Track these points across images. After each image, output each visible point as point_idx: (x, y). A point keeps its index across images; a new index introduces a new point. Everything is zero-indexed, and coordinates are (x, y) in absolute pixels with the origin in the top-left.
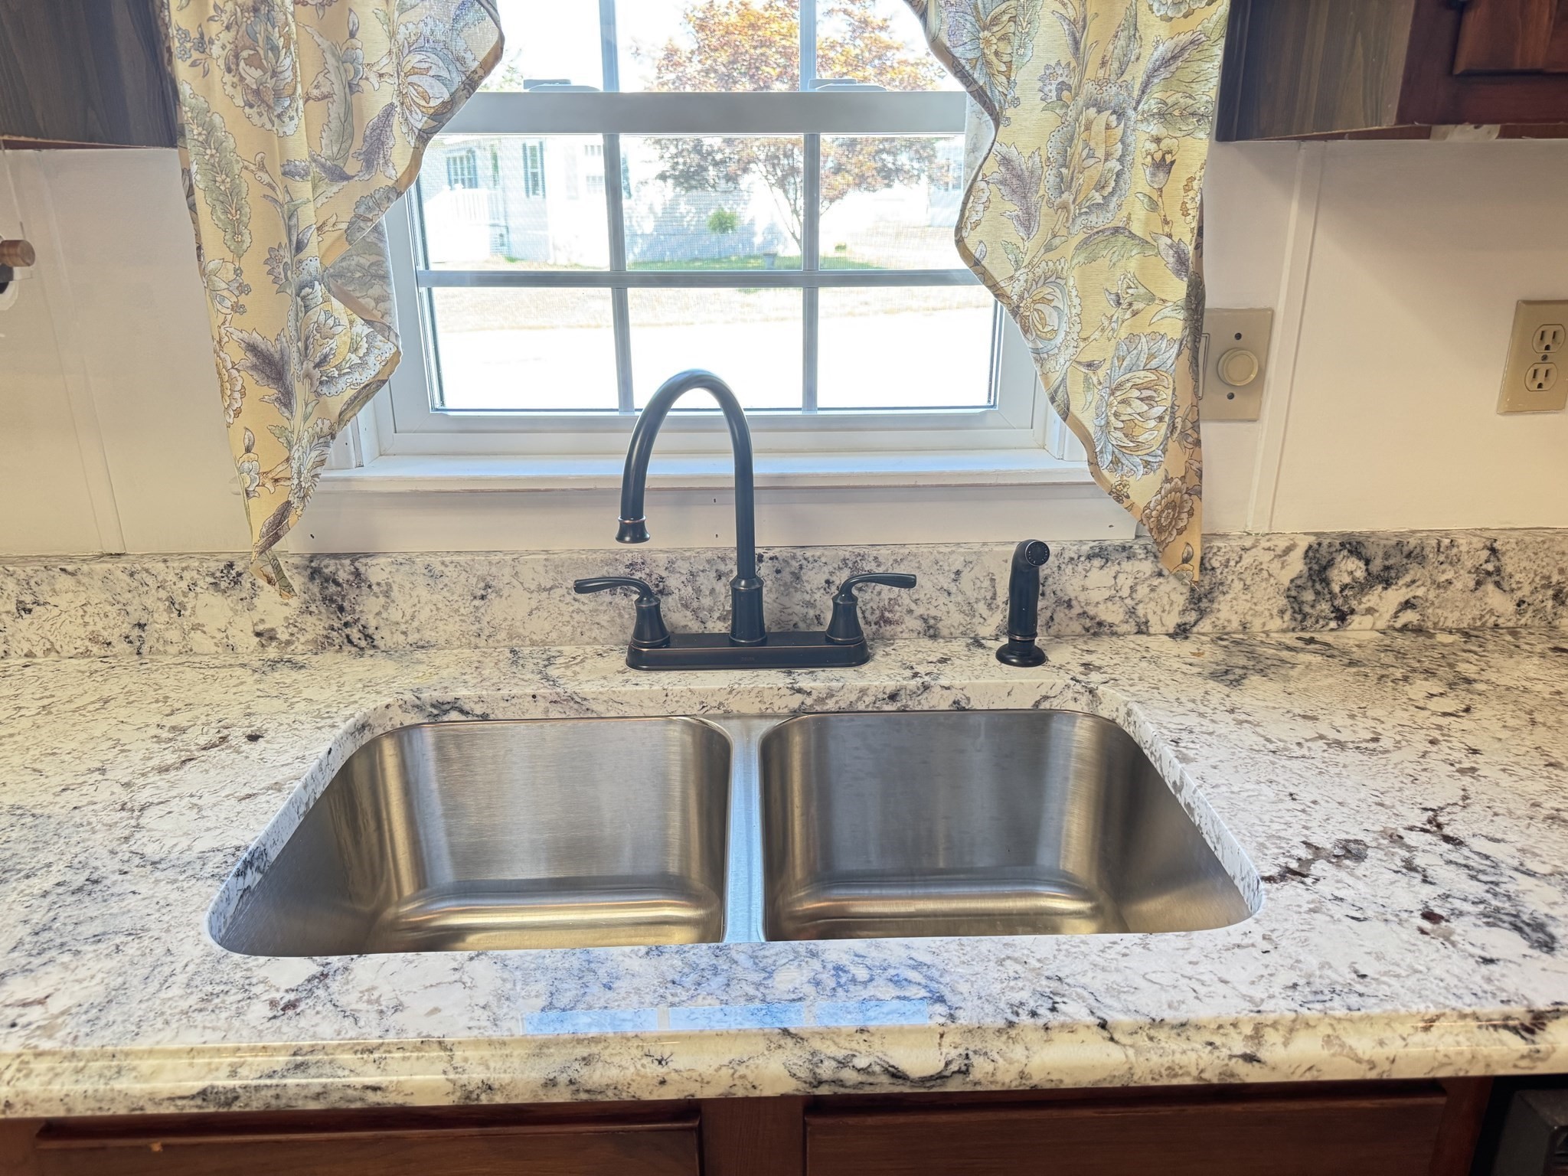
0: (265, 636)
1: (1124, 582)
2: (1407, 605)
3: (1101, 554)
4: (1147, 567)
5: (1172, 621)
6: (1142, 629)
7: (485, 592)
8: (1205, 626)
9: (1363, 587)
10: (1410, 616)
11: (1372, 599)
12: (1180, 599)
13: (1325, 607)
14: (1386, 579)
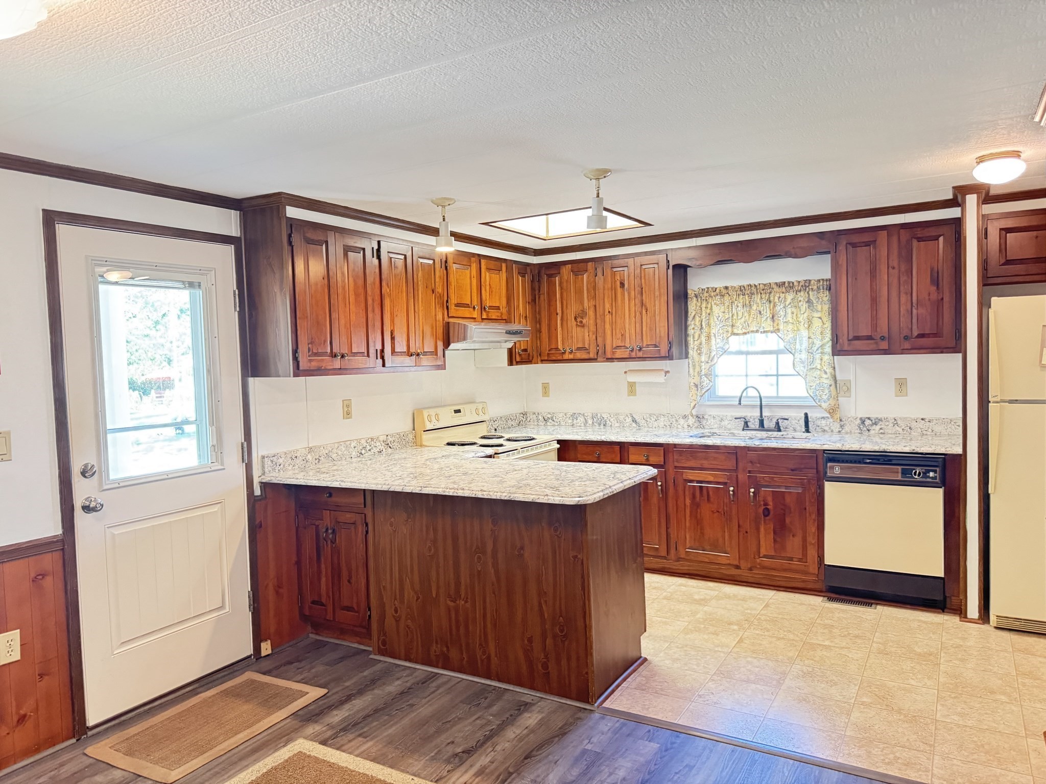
3: (820, 418)
4: (831, 420)
5: (837, 430)
6: (832, 431)
7: (722, 420)
8: (843, 431)
9: (872, 425)
10: (881, 431)
11: (874, 427)
12: (839, 426)
13: (865, 429)
14: (876, 424)
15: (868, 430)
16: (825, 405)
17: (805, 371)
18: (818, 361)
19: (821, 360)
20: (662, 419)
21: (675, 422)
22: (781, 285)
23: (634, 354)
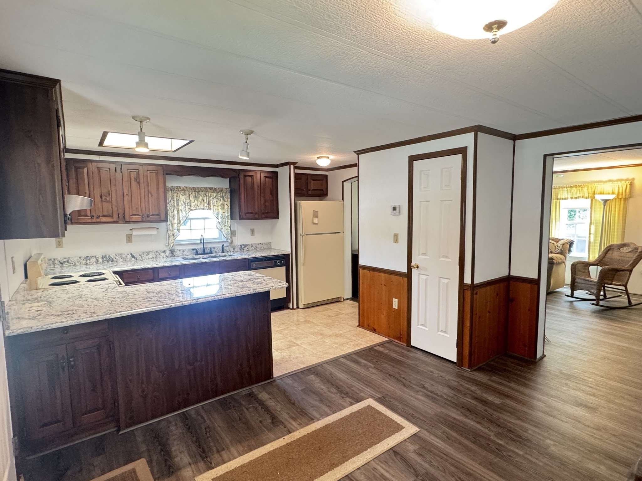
3: (227, 246)
4: (230, 247)
5: (232, 251)
10: (248, 249)
15: (243, 250)
16: (229, 241)
17: (220, 226)
18: (227, 223)
19: (228, 222)
20: (151, 254)
21: (158, 255)
22: (211, 189)
23: (144, 219)
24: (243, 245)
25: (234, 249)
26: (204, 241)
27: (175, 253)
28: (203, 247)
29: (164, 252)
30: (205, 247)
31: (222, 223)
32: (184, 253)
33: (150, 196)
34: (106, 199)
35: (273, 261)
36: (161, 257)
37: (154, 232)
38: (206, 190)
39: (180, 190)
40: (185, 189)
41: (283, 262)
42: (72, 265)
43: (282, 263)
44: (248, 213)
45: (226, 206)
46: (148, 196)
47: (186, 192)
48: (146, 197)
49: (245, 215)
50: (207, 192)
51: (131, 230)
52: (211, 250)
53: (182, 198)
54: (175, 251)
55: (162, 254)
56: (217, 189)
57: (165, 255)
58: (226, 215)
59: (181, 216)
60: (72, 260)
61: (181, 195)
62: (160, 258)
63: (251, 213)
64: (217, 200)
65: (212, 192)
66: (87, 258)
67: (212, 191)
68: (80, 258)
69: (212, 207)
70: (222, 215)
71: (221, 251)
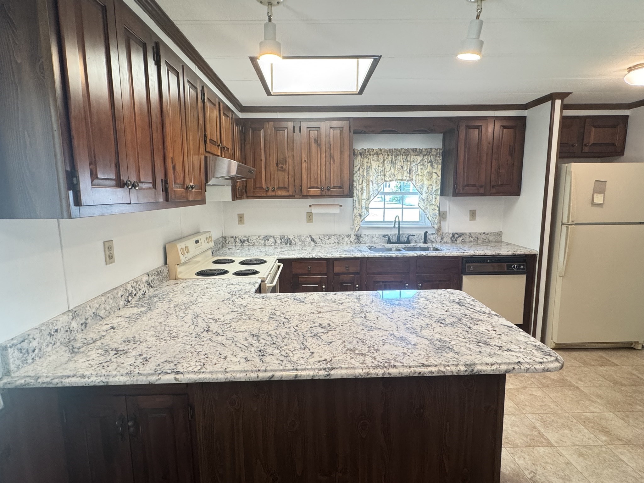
0: (351, 242)
1: (435, 237)
2: (463, 239)
3: (432, 234)
4: (437, 235)
5: (439, 241)
6: (437, 242)
7: (372, 237)
8: (443, 241)
9: (458, 237)
10: (463, 241)
11: (459, 239)
12: (440, 239)
13: (454, 240)
14: (460, 237)
15: (456, 240)
16: (436, 227)
17: (424, 205)
18: (434, 200)
19: (436, 199)
20: (333, 238)
21: (341, 240)
22: (414, 150)
23: (324, 193)
24: (457, 233)
25: (442, 239)
26: (400, 225)
27: (361, 239)
28: (397, 233)
29: (349, 236)
30: (400, 233)
31: (427, 200)
32: (373, 239)
33: (332, 162)
34: (282, 167)
35: (505, 264)
36: (345, 243)
37: (336, 210)
38: (407, 152)
39: (372, 153)
40: (379, 152)
41: (522, 267)
42: (251, 244)
43: (521, 269)
44: (467, 186)
45: (435, 176)
46: (330, 163)
47: (381, 156)
48: (328, 163)
49: (463, 189)
50: (408, 155)
51: (310, 206)
52: (408, 238)
53: (374, 165)
54: (362, 236)
55: (346, 239)
56: (424, 150)
57: (349, 240)
58: (434, 189)
59: (371, 190)
60: (252, 240)
61: (373, 160)
62: (343, 244)
63: (474, 186)
64: (422, 167)
65: (416, 156)
66: (266, 238)
67: (416, 154)
68: (259, 237)
69: (414, 178)
70: (428, 188)
71: (422, 241)
